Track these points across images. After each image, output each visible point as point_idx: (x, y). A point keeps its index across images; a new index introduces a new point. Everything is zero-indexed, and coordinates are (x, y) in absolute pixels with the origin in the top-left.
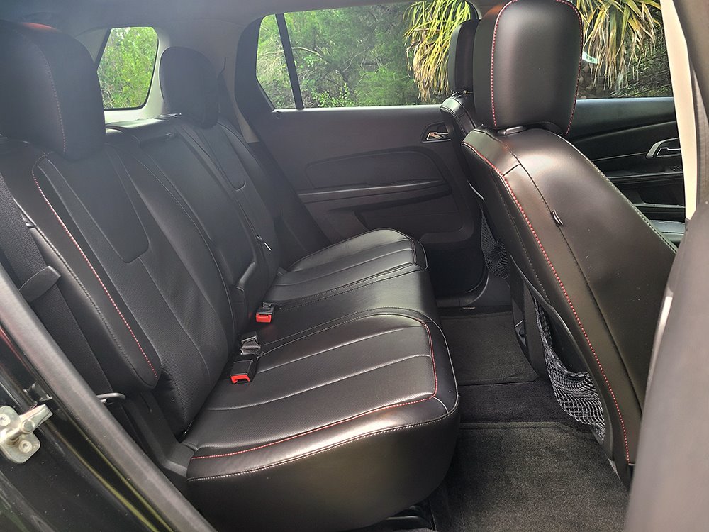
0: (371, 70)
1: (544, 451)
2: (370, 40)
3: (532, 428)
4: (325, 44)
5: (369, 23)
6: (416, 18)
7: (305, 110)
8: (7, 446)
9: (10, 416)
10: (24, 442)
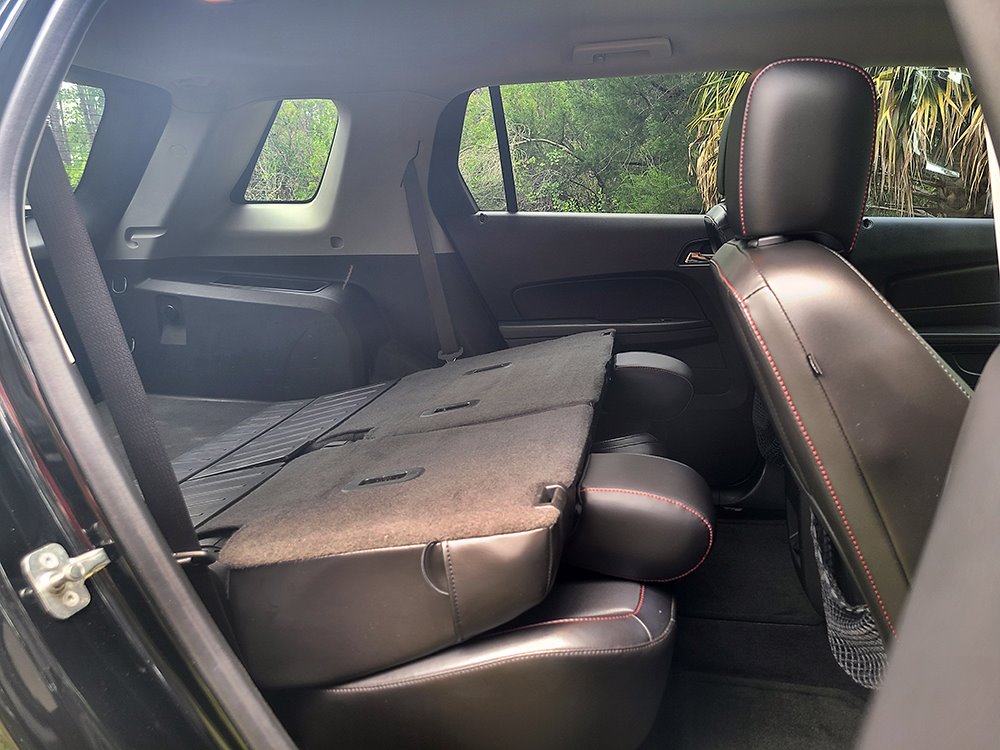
0: (637, 173)
1: (817, 730)
2: (639, 132)
3: (802, 693)
4: (578, 136)
5: (641, 109)
6: (707, 103)
7: (520, 213)
8: (48, 595)
9: (58, 557)
10: (70, 593)
